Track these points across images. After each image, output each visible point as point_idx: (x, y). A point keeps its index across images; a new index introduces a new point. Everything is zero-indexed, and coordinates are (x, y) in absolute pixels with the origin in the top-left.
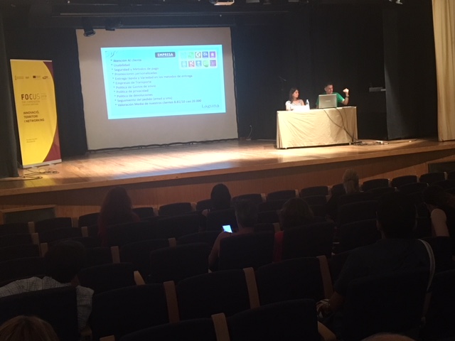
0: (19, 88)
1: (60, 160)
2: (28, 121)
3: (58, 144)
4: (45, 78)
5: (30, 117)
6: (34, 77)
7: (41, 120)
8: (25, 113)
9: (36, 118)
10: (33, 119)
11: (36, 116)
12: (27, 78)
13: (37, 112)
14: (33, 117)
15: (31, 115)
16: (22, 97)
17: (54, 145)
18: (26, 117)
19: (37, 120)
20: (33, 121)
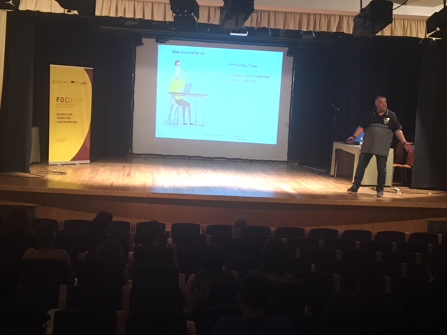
0: (55, 91)
1: (89, 161)
2: (60, 122)
3: (88, 146)
4: (84, 83)
5: (63, 118)
6: (73, 82)
7: (74, 122)
8: (58, 114)
9: (69, 120)
10: (66, 120)
11: (69, 118)
12: (65, 82)
13: (71, 114)
14: (66, 119)
15: (63, 116)
16: (58, 100)
17: (84, 145)
18: (59, 118)
19: (70, 122)
20: (65, 122)
